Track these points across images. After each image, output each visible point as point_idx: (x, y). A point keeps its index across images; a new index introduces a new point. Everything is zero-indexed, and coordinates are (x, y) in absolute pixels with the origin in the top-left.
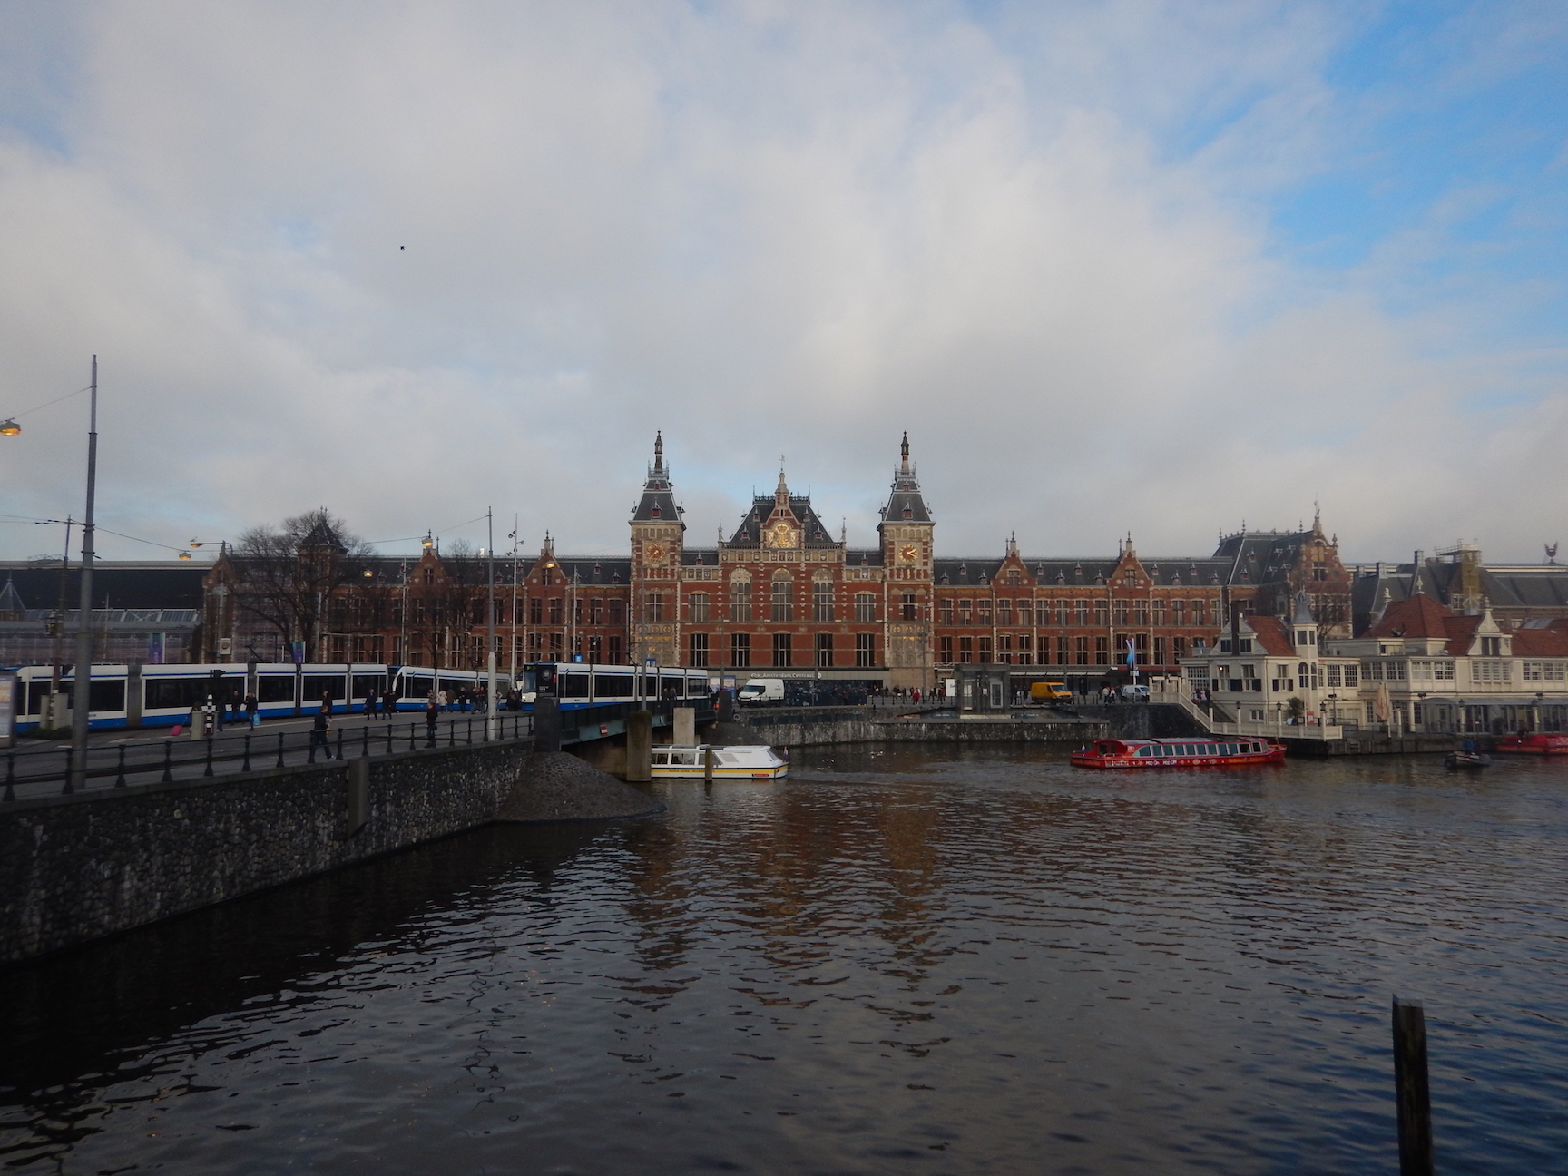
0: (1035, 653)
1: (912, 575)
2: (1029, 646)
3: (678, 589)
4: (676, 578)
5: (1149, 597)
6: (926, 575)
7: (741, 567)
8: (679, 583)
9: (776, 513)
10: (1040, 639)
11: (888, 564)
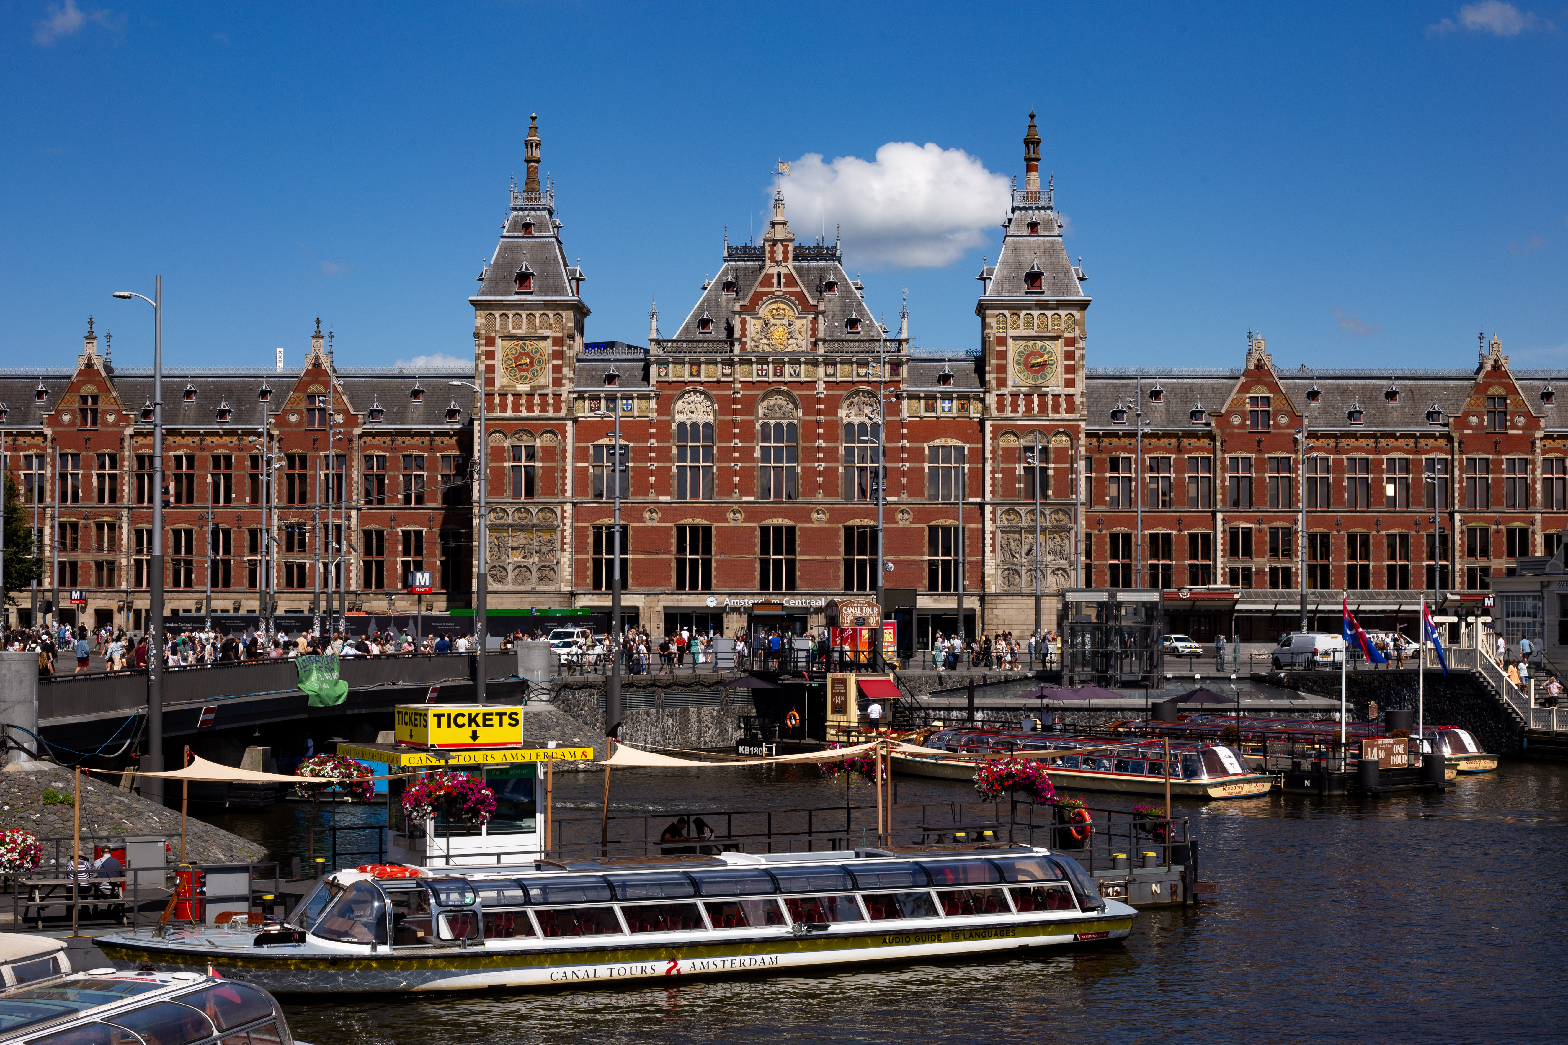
0: (1299, 565)
1: (1043, 407)
2: (1288, 553)
3: (569, 434)
4: (563, 413)
5: (1533, 452)
6: (1071, 408)
7: (695, 391)
8: (570, 423)
9: (767, 281)
10: (1312, 538)
11: (994, 383)
